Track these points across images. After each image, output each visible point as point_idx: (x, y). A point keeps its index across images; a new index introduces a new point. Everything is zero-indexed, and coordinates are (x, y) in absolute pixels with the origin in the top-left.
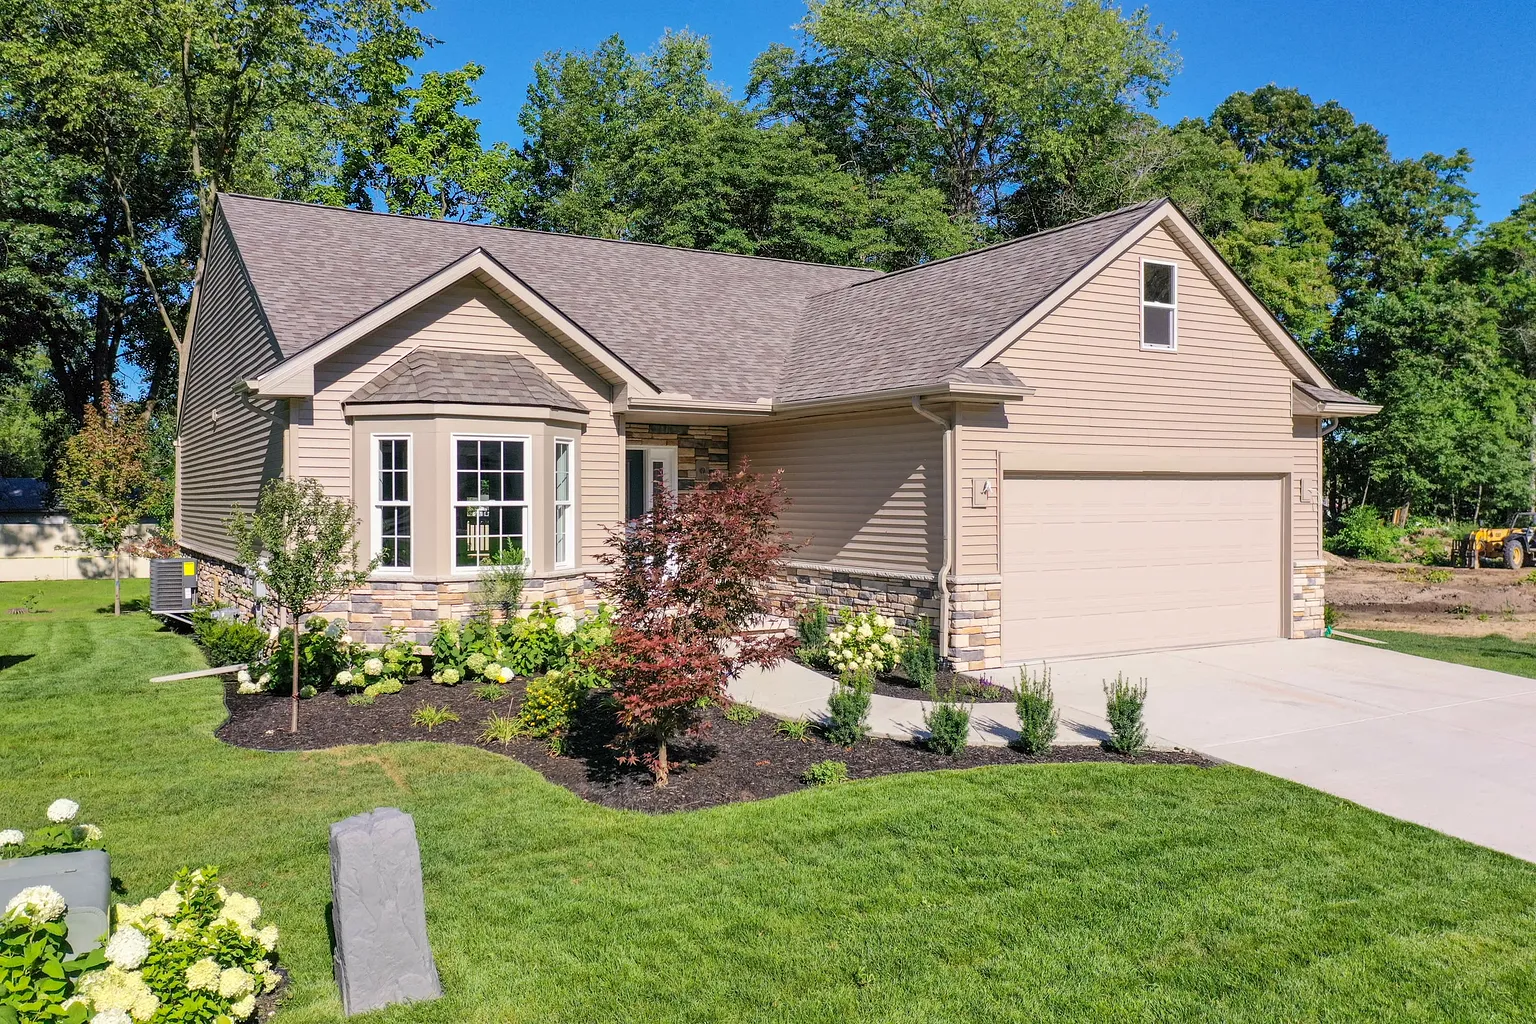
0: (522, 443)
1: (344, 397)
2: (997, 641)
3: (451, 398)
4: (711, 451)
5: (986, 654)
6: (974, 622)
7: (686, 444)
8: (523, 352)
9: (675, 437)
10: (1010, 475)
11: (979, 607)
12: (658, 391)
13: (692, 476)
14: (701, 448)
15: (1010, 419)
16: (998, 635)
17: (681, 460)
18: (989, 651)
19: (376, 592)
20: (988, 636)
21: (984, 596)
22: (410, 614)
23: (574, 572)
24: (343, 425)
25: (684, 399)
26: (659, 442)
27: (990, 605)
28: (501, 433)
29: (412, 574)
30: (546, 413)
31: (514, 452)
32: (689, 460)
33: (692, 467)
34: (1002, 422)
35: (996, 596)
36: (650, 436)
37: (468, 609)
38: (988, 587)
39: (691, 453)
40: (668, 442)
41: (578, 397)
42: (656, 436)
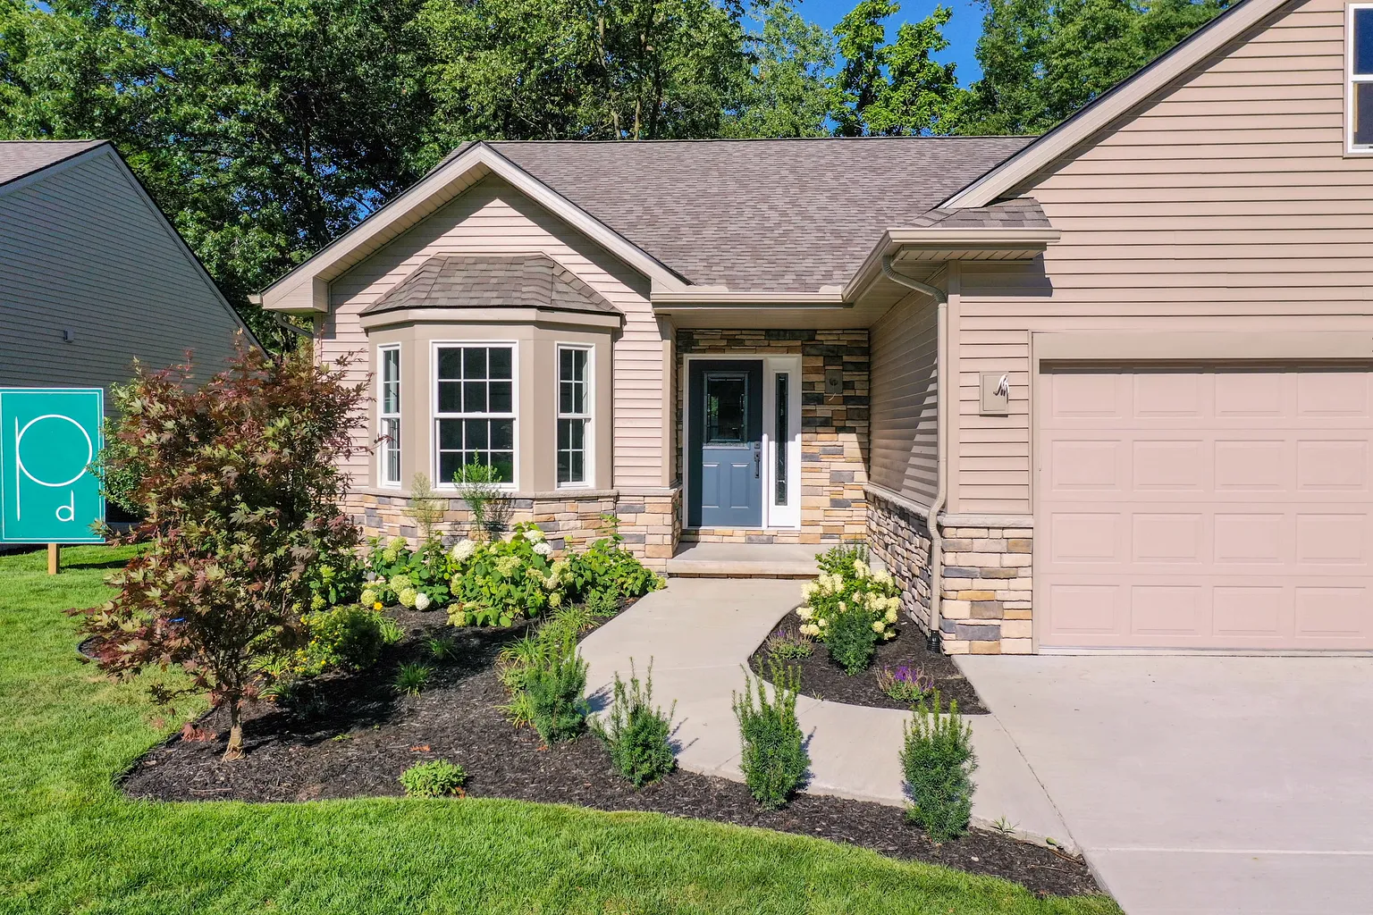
0: (510, 349)
1: (361, 309)
2: (1028, 614)
3: (426, 303)
4: (846, 358)
5: (1004, 632)
6: (980, 583)
7: (813, 351)
8: (548, 251)
9: (799, 343)
10: (1048, 366)
11: (992, 562)
12: (688, 283)
13: (820, 389)
14: (832, 355)
15: (1055, 282)
16: (1028, 605)
17: (806, 370)
18: (1007, 628)
19: (380, 506)
20: (1007, 605)
21: (1003, 545)
22: (398, 530)
23: (597, 493)
24: (363, 337)
25: (719, 292)
26: (776, 350)
27: (1009, 560)
28: (487, 339)
29: (400, 488)
30: (531, 314)
31: (502, 359)
32: (816, 370)
33: (822, 378)
34: (1044, 288)
35: (1027, 546)
36: (766, 343)
37: (449, 528)
38: (1007, 533)
39: (819, 362)
40: (789, 350)
41: (611, 298)
42: (773, 343)
